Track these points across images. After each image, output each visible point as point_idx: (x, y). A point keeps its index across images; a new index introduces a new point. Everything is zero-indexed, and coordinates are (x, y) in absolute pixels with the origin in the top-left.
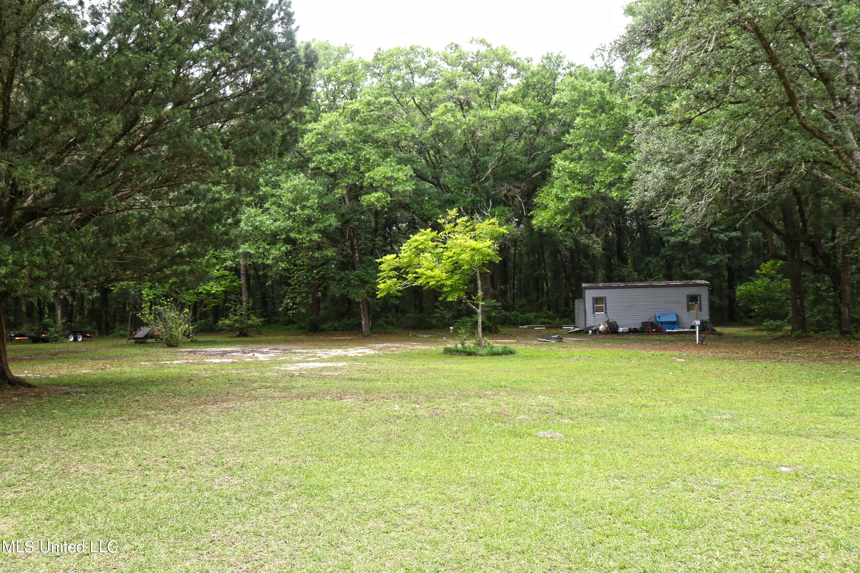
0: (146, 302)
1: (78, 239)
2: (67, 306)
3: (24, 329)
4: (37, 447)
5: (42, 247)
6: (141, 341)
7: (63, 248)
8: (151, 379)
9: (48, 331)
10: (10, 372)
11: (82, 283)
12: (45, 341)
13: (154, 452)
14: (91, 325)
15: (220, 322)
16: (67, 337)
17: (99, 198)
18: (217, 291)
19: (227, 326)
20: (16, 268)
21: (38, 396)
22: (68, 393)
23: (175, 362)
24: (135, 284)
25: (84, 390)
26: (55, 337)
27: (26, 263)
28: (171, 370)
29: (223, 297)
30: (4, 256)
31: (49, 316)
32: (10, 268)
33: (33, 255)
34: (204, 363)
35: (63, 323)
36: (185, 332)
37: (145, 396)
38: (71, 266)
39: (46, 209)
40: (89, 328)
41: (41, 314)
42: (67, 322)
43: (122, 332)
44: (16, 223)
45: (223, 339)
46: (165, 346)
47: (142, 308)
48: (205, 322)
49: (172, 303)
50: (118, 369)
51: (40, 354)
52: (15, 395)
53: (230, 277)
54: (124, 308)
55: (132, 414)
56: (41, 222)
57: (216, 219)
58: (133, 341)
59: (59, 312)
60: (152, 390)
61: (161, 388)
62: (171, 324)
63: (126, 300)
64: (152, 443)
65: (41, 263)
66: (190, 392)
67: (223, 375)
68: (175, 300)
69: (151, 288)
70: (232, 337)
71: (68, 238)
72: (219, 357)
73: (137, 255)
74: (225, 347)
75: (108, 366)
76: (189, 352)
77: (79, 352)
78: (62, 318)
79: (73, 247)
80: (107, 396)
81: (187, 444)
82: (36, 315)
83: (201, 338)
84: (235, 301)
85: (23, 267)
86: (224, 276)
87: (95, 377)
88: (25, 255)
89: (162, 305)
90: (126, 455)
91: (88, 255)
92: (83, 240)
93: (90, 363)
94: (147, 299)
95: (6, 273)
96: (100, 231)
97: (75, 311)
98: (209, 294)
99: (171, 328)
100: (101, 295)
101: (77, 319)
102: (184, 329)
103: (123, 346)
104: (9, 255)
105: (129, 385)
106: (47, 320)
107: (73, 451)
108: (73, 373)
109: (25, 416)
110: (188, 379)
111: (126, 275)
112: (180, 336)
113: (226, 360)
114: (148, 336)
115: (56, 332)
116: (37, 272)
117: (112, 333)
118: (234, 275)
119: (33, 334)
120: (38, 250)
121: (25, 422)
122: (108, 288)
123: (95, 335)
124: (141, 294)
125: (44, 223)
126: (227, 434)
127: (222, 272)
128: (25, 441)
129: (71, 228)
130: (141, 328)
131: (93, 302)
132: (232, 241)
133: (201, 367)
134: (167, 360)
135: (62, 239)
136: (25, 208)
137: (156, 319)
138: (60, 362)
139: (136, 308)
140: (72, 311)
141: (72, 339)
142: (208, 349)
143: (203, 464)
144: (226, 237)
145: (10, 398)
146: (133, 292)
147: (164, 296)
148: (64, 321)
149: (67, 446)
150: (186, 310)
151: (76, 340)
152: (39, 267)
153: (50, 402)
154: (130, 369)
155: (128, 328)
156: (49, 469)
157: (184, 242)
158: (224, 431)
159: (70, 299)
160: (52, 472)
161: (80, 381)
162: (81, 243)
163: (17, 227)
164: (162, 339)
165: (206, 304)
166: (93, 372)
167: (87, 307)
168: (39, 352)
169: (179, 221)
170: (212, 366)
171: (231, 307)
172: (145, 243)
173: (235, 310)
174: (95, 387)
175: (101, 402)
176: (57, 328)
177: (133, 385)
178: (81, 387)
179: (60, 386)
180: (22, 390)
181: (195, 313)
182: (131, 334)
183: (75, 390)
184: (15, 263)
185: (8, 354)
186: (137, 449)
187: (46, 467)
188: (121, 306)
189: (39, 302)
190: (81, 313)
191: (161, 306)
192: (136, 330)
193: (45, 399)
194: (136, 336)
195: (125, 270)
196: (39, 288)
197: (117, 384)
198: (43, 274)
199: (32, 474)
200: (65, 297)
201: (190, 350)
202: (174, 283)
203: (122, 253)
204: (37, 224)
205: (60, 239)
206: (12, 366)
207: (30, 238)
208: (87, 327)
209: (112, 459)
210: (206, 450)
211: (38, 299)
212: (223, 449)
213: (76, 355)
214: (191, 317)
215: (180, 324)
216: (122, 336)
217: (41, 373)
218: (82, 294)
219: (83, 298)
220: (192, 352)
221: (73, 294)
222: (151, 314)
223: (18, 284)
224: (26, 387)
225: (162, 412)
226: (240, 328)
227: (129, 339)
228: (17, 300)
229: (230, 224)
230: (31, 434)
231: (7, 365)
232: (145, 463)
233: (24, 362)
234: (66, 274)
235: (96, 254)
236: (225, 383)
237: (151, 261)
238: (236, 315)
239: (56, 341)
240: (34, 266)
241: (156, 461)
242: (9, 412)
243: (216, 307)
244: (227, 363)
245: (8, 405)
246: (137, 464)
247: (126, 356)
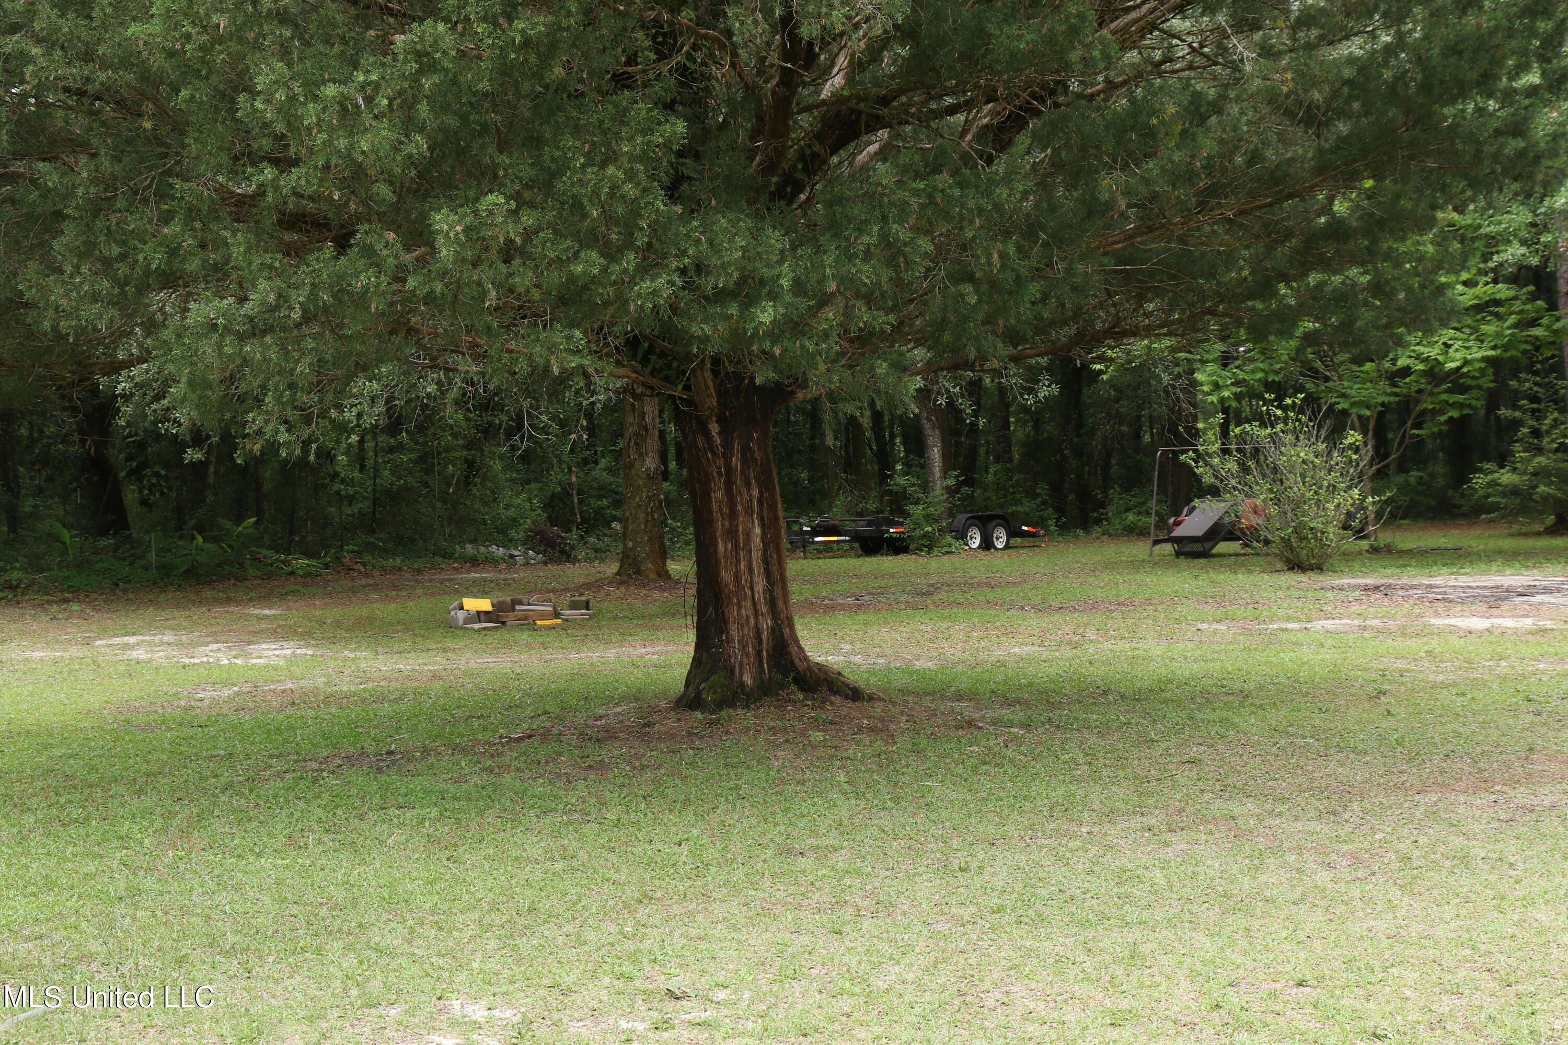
0: (1208, 415)
1: (987, 194)
2: (957, 433)
3: (837, 512)
4: (883, 906)
5: (876, 228)
6: (1198, 547)
7: (943, 227)
8: (1238, 686)
9: (906, 515)
10: (801, 649)
11: (1005, 350)
12: (898, 547)
13: (1265, 958)
14: (1033, 495)
15: (1479, 480)
16: (962, 536)
17: (1051, 39)
18: (1466, 362)
19: (1503, 494)
20: (804, 304)
21: (881, 729)
22: (971, 723)
23: (1319, 624)
24: (1173, 350)
25: (1018, 714)
26: (925, 535)
27: (832, 287)
28: (1306, 653)
29: (1487, 383)
30: (769, 266)
31: (908, 465)
32: (787, 306)
33: (851, 257)
34: (1426, 632)
35: (948, 489)
36: (1350, 515)
37: (1221, 748)
38: (968, 288)
39: (885, 101)
40: (1026, 506)
41: (885, 460)
42: (960, 485)
43: (1131, 517)
44: (802, 157)
45: (1492, 544)
46: (1279, 566)
47: (1196, 433)
48: (1420, 481)
49: (1301, 411)
50: (1124, 645)
51: (883, 591)
52: (816, 724)
53: (1517, 306)
54: (1138, 436)
55: (1180, 811)
56: (872, 148)
57: (1474, 75)
58: (1168, 548)
59: (936, 454)
60: (1243, 727)
61: (1274, 717)
62: (1297, 488)
63: (1140, 408)
64: (1256, 924)
65: (878, 284)
66: (1382, 739)
67: (1503, 679)
68: (1312, 400)
69: (1226, 360)
70: (1526, 535)
71: (957, 192)
72: (1483, 608)
73: (1182, 240)
74: (1500, 573)
75: (1091, 633)
76: (1366, 589)
77: (999, 585)
78: (945, 477)
79: (971, 222)
80: (1092, 739)
81: (1385, 943)
82: (872, 467)
83: (1407, 539)
84: (1534, 399)
85: (825, 300)
86: (1497, 303)
87: (1052, 671)
88: (829, 260)
89: (1265, 421)
90: (1164, 961)
91: (1020, 249)
92: (1002, 193)
93: (1035, 621)
94: (1214, 398)
95: (774, 322)
96: (1056, 164)
97: (982, 450)
98: (1434, 373)
99: (1297, 504)
100: (1061, 393)
101: (990, 478)
102: (1348, 506)
103: (1136, 565)
104: (781, 262)
105: (1165, 701)
106: (901, 480)
107: (993, 929)
108: (982, 656)
109: (845, 794)
110: (1370, 689)
111: (1147, 315)
112: (1332, 531)
113: (1508, 623)
114: (1218, 532)
115: (928, 518)
116: (864, 315)
117: (1098, 522)
118: (1533, 297)
119: (862, 528)
120: (865, 239)
121: (845, 813)
122: (1085, 366)
123: (1046, 528)
124: (1194, 383)
125: (882, 154)
126: (1543, 915)
127: (1484, 290)
128: (847, 881)
129: (966, 158)
130: (1196, 503)
131: (1036, 417)
132: (1537, 158)
133: (1413, 644)
134: (1288, 619)
135: (939, 197)
136: (824, 102)
137: (1245, 470)
138: (942, 618)
139: (1177, 434)
140: (974, 450)
141: (976, 543)
142: (1433, 581)
143: (1456, 1028)
144: (1515, 144)
145: (803, 734)
146: (1166, 378)
147: (1269, 386)
148: (951, 482)
149: (974, 909)
150: (1353, 437)
151: (987, 545)
152: (870, 298)
153: (916, 750)
154: (1163, 645)
155: (1153, 504)
156: (921, 987)
157: (1350, 179)
158: (1528, 902)
159: (966, 406)
160: (928, 997)
161: (1005, 682)
162: (998, 207)
163: (805, 169)
164: (1267, 542)
165: (1424, 412)
166: (1046, 655)
167: (1020, 434)
168: (882, 583)
169: (1335, 94)
170: (1458, 643)
171: (1516, 424)
172: (1212, 191)
173: (1536, 433)
174: (1053, 706)
175: (1074, 760)
176: (930, 504)
177: (1177, 703)
178: (1008, 703)
179: (943, 698)
180: (839, 706)
181: (1381, 449)
182: (1162, 524)
183: (990, 714)
184: (798, 286)
185: (793, 587)
186: (1206, 945)
187: (910, 977)
188: (1125, 428)
189: (877, 416)
190: (1003, 456)
191: (1263, 425)
192: (1177, 513)
193: (904, 741)
194: (1178, 532)
195: (1141, 299)
196: (872, 368)
197: (1123, 697)
198: (884, 321)
199: (869, 998)
200: (951, 404)
201: (1370, 581)
202: (1310, 339)
203: (1130, 237)
204: (862, 158)
205: (930, 197)
206: (807, 626)
207: (840, 200)
208: (1019, 502)
209: (1120, 972)
210: (1462, 973)
211: (872, 404)
212: (1531, 974)
213: (991, 595)
214: (1371, 464)
215: (1333, 489)
216: (1134, 532)
217: (888, 651)
218: (1002, 391)
219: (1008, 406)
220: (1377, 588)
221: (974, 389)
222: (1225, 451)
223: (811, 358)
224: (847, 697)
225: (1280, 808)
226: (1558, 501)
227: (1156, 542)
228: (813, 414)
229: (1532, 91)
230: (864, 859)
231: (791, 626)
232: (1233, 999)
233: (841, 617)
234: (953, 318)
235: (1045, 245)
236: (1514, 710)
237: (1230, 260)
238: (1540, 451)
239: (930, 548)
240: (857, 296)
241: (1273, 994)
242: (799, 777)
243: (1460, 425)
244: (1516, 632)
245: (797, 756)
246: (1206, 1002)
247: (1149, 602)
